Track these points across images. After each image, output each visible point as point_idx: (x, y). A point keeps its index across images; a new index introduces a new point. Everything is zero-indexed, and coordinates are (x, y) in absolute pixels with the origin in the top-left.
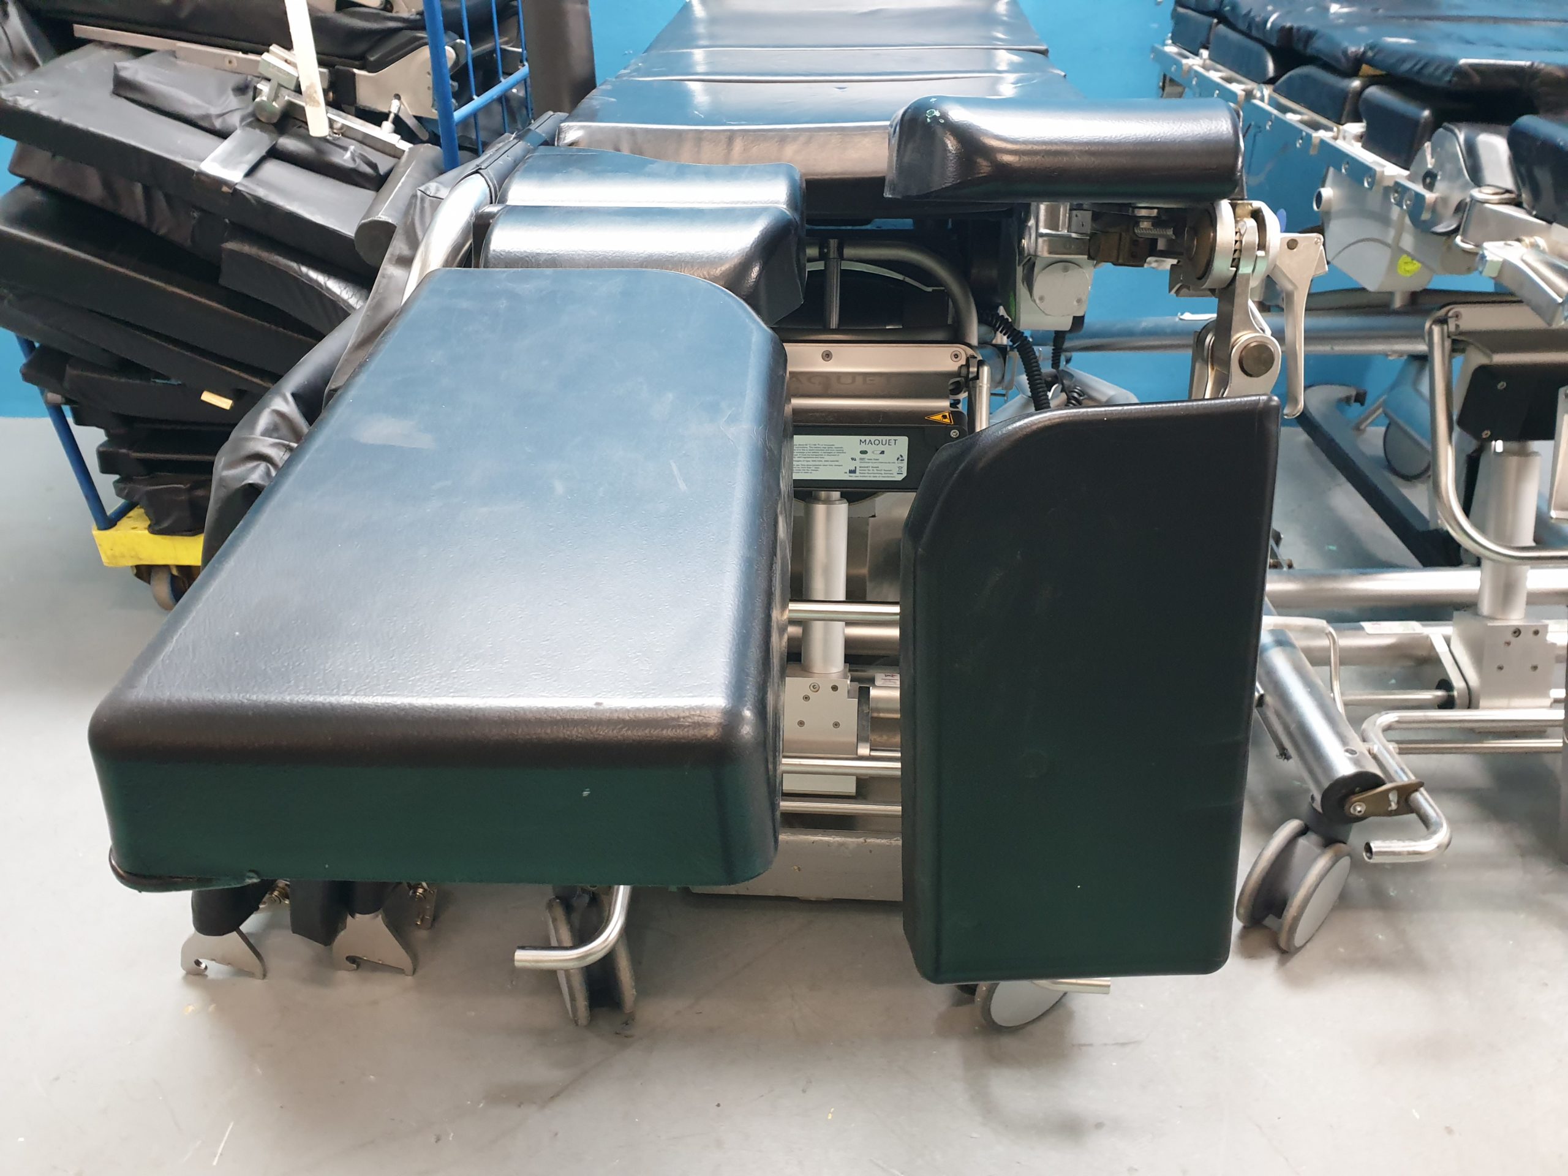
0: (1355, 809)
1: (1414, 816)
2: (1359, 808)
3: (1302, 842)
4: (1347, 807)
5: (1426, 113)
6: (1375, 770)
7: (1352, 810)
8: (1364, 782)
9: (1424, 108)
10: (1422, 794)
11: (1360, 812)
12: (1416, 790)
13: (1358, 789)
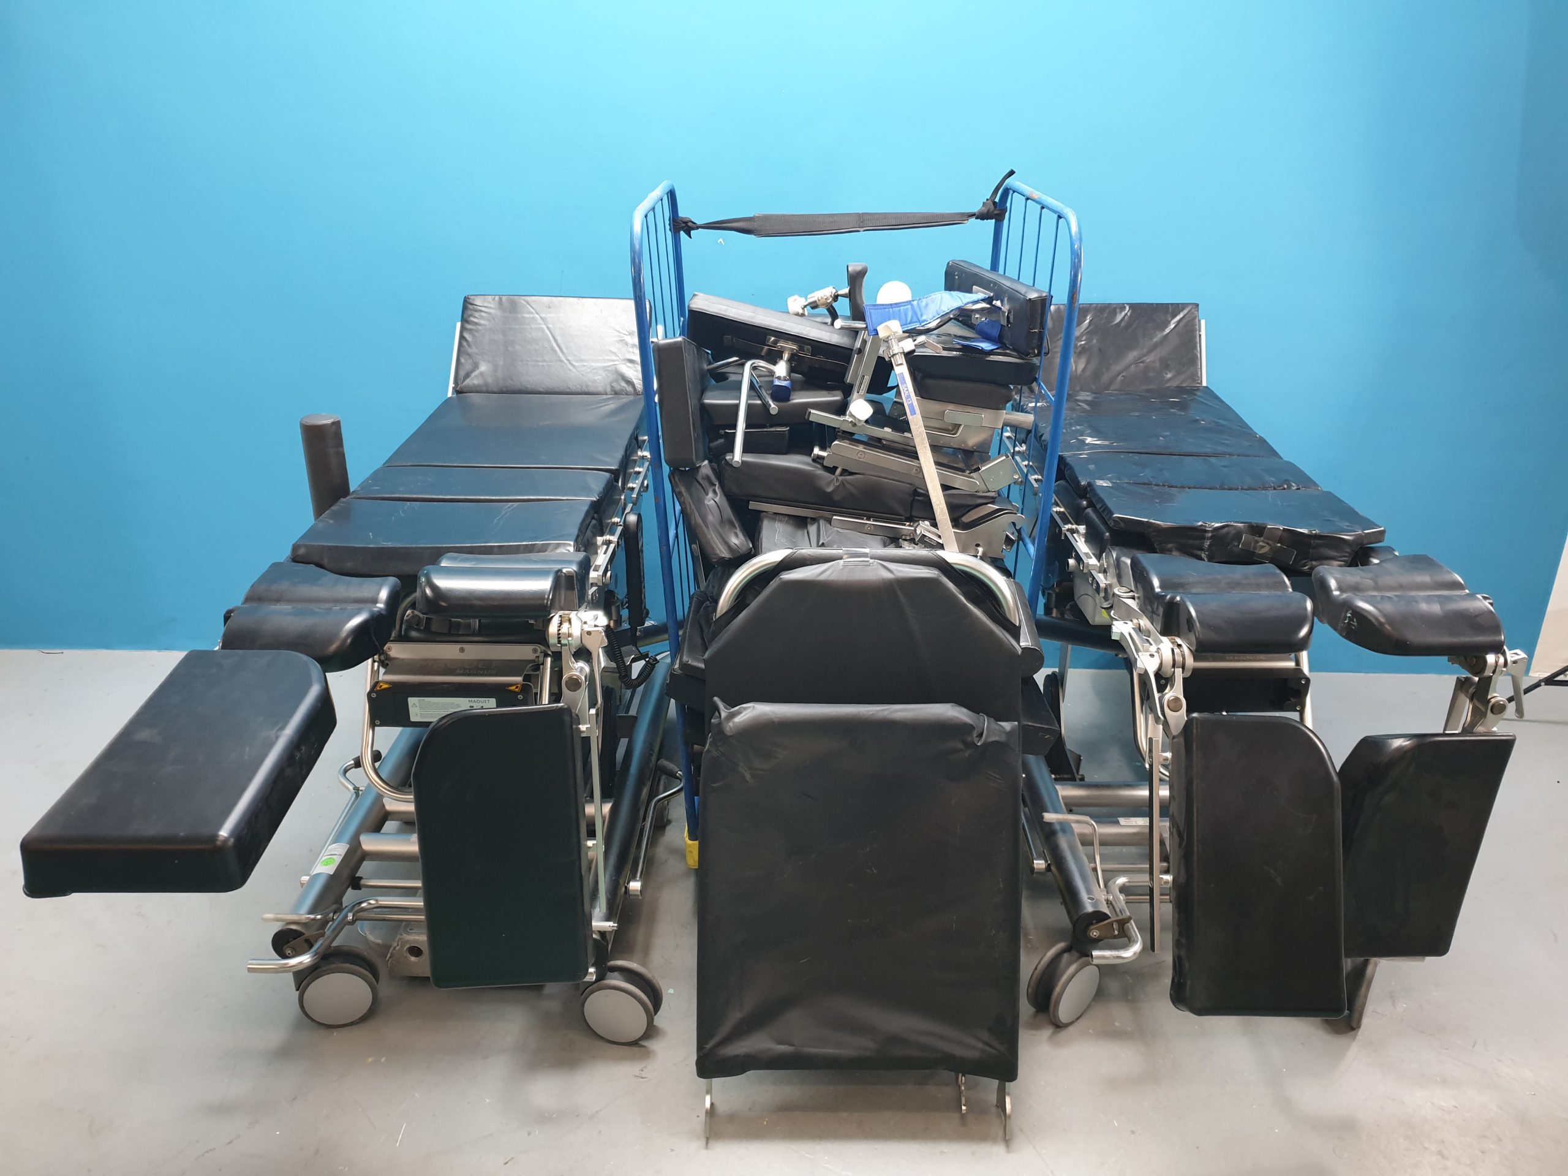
0: (1093, 934)
1: (1126, 939)
2: (1095, 934)
3: (1066, 956)
4: (1088, 932)
5: (1107, 534)
6: (1106, 910)
7: (1091, 934)
8: (1099, 916)
9: (1108, 532)
10: (1131, 924)
11: (1095, 936)
12: (1128, 922)
13: (1094, 922)
